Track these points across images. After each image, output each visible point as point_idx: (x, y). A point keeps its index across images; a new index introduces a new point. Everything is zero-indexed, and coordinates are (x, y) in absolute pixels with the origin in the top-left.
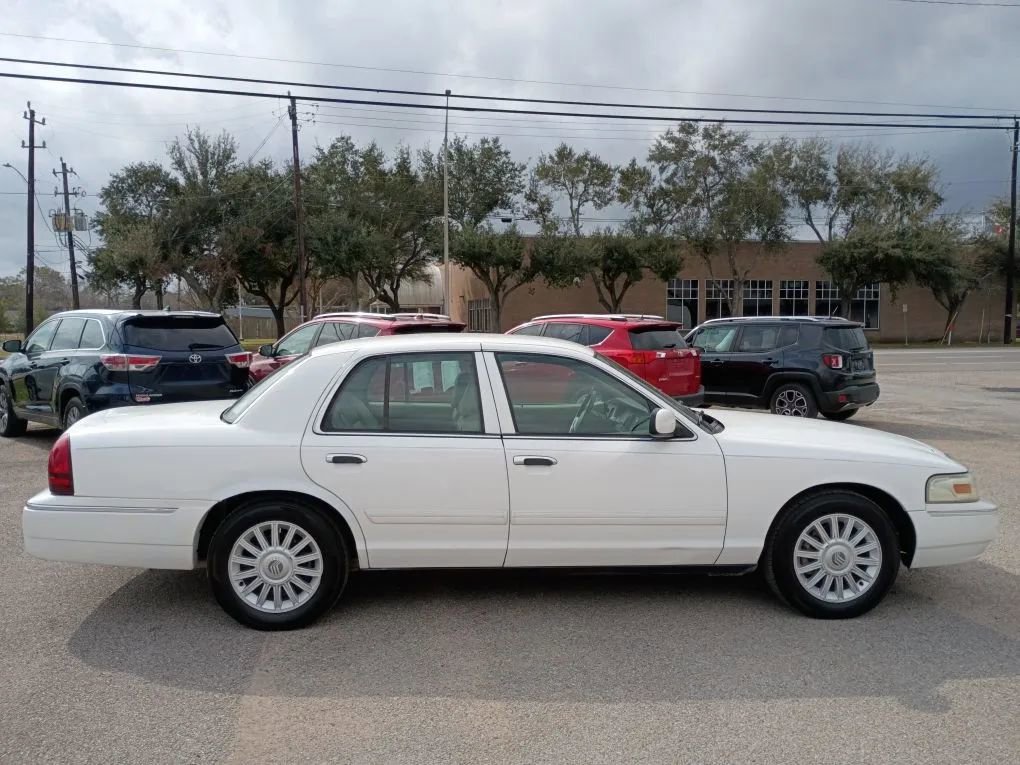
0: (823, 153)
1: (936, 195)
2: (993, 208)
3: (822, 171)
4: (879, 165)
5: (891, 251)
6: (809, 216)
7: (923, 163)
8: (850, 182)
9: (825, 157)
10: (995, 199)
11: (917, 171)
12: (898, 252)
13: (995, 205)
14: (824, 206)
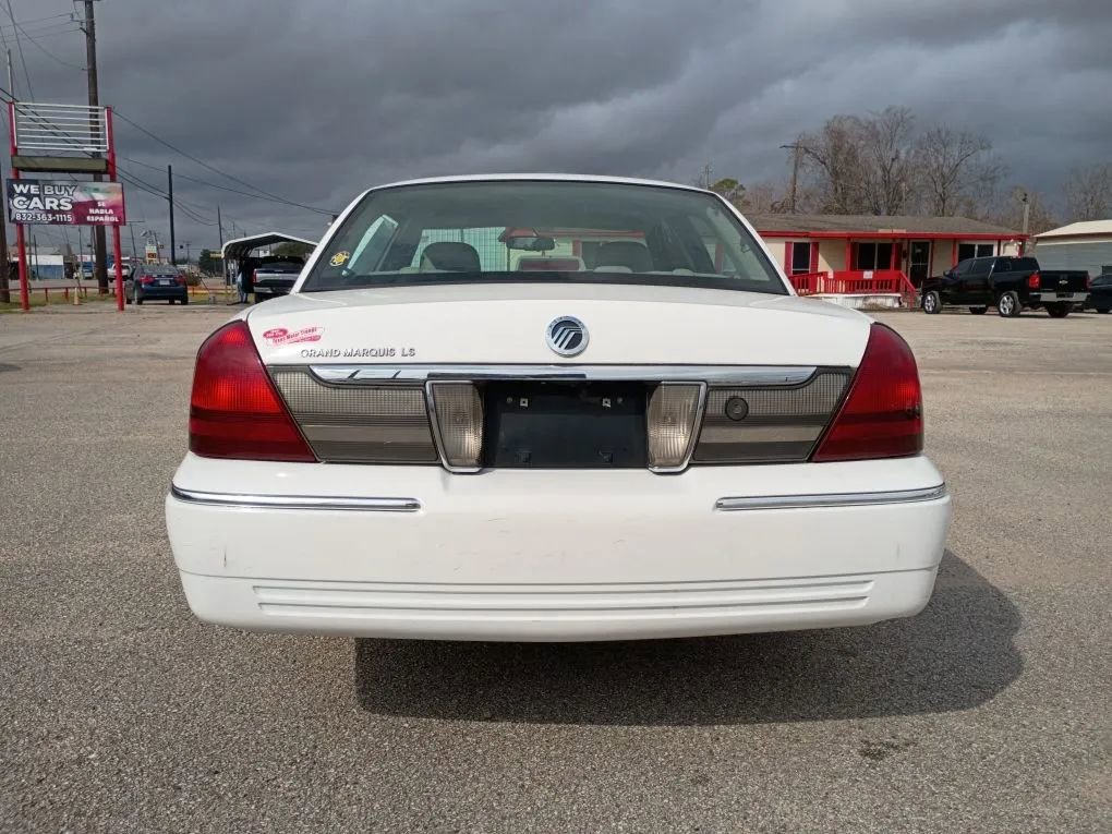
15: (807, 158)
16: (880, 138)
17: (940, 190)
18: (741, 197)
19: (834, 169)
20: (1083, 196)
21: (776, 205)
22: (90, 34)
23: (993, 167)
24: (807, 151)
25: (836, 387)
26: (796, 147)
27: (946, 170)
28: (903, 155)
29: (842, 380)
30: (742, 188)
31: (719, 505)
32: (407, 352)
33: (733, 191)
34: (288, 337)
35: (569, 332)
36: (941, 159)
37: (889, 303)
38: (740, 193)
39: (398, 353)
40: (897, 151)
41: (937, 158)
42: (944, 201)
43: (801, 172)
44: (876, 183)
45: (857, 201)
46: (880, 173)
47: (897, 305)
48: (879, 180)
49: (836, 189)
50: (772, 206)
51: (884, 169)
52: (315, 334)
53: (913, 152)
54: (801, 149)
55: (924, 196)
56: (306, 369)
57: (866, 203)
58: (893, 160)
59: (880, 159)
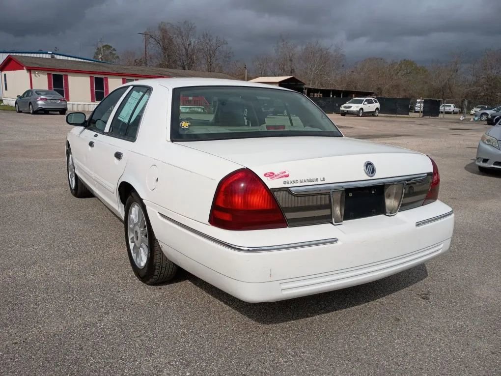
15: (151, 40)
16: (183, 34)
17: (209, 60)
18: (115, 54)
19: (164, 47)
20: (260, 66)
21: (137, 61)
23: (228, 52)
24: (151, 37)
26: (146, 34)
27: (211, 52)
28: (192, 44)
30: (114, 50)
31: (416, 225)
32: (322, 179)
33: (110, 51)
34: (276, 176)
35: (370, 168)
36: (208, 47)
37: (200, 110)
38: (114, 52)
39: (319, 180)
40: (190, 41)
41: (207, 46)
42: (211, 65)
43: (149, 46)
44: (183, 55)
45: (175, 62)
46: (184, 50)
47: (202, 111)
48: (184, 53)
49: (165, 56)
50: (135, 61)
51: (185, 49)
52: (286, 174)
53: (196, 42)
54: (148, 36)
55: (203, 62)
56: (287, 190)
57: (179, 63)
58: (189, 45)
59: (183, 44)
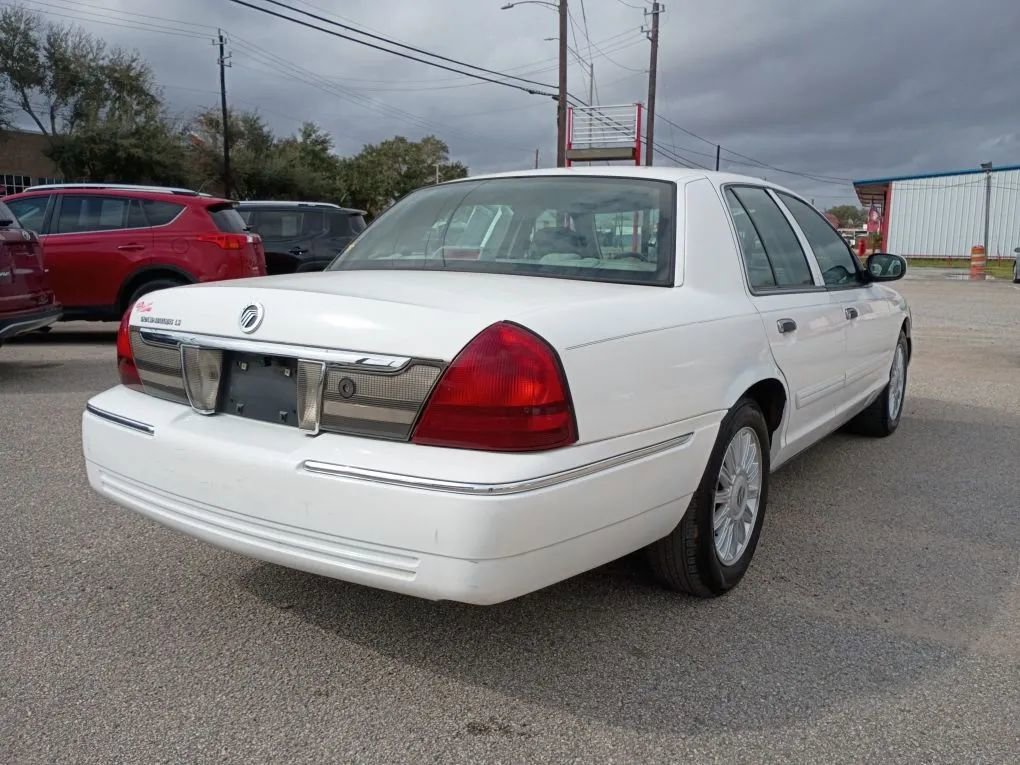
0: (30, 29)
1: (152, 97)
2: (202, 118)
3: (32, 50)
4: (91, 56)
5: (133, 151)
6: (25, 99)
7: (133, 61)
8: (66, 68)
9: (33, 34)
10: (202, 109)
11: (129, 68)
12: (138, 152)
13: (203, 115)
14: (41, 92)
22: (654, 40)
25: (429, 378)
29: (436, 372)
31: (303, 465)
35: (250, 317)
39: (174, 323)
